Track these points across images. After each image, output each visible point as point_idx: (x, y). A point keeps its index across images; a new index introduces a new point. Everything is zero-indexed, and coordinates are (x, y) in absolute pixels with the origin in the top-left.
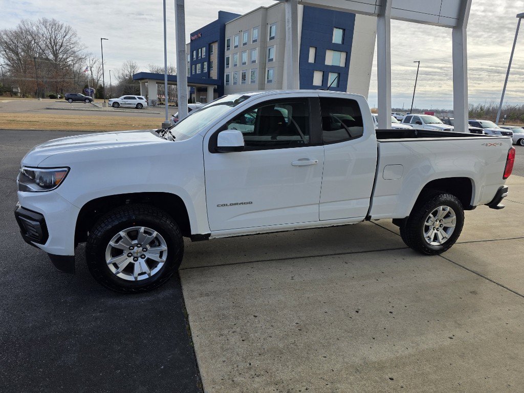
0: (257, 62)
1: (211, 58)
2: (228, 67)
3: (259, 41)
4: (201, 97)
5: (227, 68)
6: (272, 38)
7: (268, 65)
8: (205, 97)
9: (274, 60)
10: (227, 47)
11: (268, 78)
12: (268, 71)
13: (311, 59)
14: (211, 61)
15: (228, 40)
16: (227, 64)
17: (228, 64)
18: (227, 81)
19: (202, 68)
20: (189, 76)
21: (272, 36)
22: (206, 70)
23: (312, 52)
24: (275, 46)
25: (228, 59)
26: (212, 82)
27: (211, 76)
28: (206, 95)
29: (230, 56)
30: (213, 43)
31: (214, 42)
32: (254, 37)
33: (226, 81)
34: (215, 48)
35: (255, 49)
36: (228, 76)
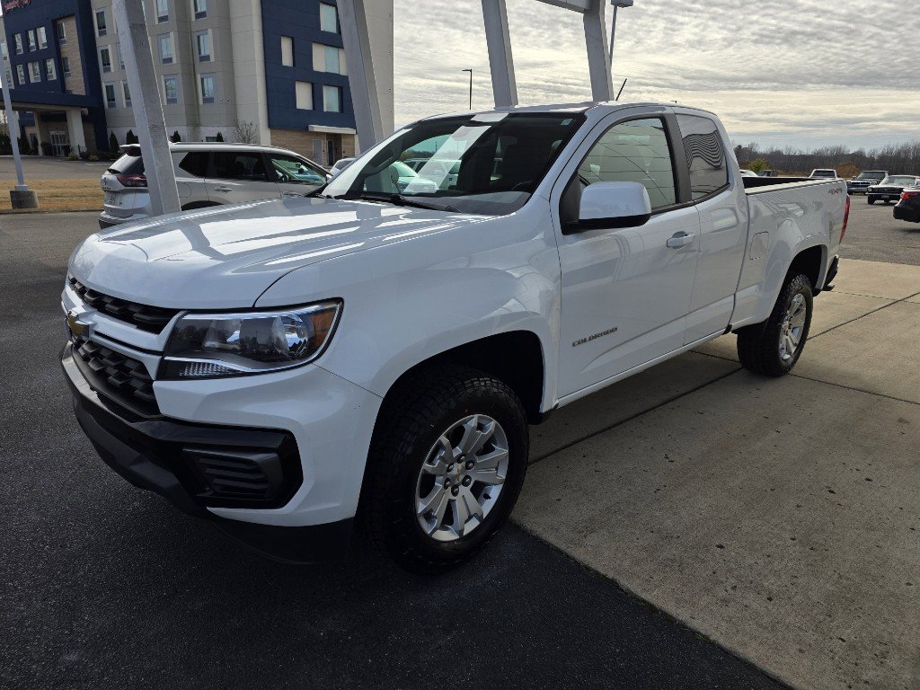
0: (174, 61)
1: (62, 50)
2: (109, 70)
3: (173, 19)
4: (52, 133)
5: (105, 71)
6: (200, 15)
7: (200, 67)
8: (63, 133)
9: (212, 59)
10: (100, 28)
11: (204, 95)
12: (202, 80)
13: (287, 60)
14: (63, 55)
15: (100, 15)
16: (104, 65)
17: (107, 63)
18: (112, 99)
19: (44, 70)
20: (13, 87)
21: (199, 10)
22: (53, 76)
23: (286, 46)
24: (210, 31)
25: (105, 53)
26: (76, 102)
27: (69, 87)
28: (66, 129)
29: (109, 48)
30: (61, 18)
31: (64, 17)
32: (160, 10)
33: (109, 100)
34: (70, 29)
35: (166, 34)
36: (110, 89)
